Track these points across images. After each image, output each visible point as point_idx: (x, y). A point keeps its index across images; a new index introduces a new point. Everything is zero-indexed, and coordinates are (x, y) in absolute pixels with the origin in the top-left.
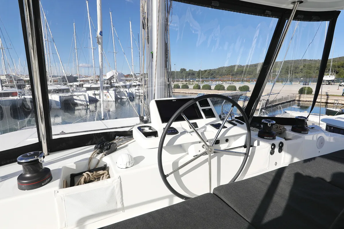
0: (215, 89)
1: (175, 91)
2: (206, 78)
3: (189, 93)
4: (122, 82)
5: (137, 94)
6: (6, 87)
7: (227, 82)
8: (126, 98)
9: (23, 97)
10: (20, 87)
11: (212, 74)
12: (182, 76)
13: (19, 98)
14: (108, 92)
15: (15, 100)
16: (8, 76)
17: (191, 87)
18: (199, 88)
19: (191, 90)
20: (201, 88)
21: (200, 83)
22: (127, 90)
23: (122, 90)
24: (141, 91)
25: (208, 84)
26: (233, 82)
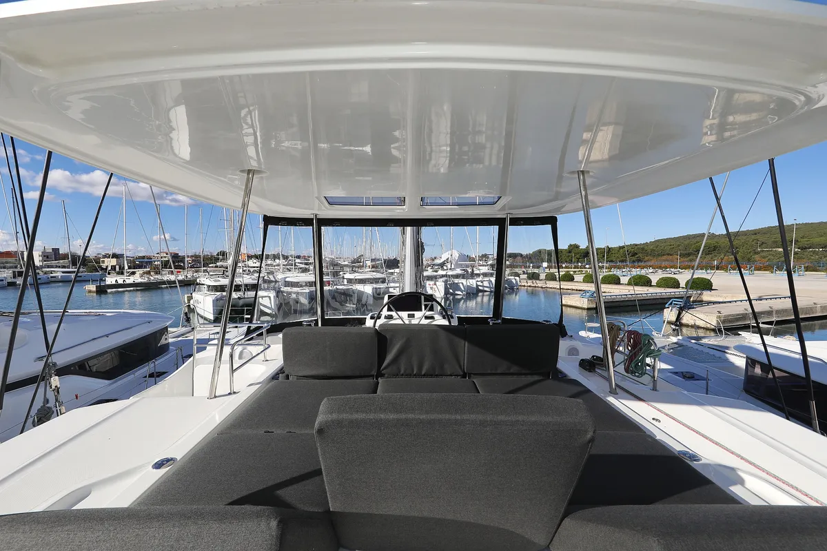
0: (629, 284)
1: (548, 286)
2: (622, 261)
3: (573, 290)
4: (459, 269)
5: (480, 288)
7: (668, 270)
8: (462, 294)
9: (335, 287)
10: (335, 275)
11: (635, 254)
14: (435, 284)
17: (578, 278)
19: (577, 284)
21: (604, 271)
22: (464, 281)
23: (456, 281)
24: (486, 284)
25: (617, 272)
26: (681, 271)
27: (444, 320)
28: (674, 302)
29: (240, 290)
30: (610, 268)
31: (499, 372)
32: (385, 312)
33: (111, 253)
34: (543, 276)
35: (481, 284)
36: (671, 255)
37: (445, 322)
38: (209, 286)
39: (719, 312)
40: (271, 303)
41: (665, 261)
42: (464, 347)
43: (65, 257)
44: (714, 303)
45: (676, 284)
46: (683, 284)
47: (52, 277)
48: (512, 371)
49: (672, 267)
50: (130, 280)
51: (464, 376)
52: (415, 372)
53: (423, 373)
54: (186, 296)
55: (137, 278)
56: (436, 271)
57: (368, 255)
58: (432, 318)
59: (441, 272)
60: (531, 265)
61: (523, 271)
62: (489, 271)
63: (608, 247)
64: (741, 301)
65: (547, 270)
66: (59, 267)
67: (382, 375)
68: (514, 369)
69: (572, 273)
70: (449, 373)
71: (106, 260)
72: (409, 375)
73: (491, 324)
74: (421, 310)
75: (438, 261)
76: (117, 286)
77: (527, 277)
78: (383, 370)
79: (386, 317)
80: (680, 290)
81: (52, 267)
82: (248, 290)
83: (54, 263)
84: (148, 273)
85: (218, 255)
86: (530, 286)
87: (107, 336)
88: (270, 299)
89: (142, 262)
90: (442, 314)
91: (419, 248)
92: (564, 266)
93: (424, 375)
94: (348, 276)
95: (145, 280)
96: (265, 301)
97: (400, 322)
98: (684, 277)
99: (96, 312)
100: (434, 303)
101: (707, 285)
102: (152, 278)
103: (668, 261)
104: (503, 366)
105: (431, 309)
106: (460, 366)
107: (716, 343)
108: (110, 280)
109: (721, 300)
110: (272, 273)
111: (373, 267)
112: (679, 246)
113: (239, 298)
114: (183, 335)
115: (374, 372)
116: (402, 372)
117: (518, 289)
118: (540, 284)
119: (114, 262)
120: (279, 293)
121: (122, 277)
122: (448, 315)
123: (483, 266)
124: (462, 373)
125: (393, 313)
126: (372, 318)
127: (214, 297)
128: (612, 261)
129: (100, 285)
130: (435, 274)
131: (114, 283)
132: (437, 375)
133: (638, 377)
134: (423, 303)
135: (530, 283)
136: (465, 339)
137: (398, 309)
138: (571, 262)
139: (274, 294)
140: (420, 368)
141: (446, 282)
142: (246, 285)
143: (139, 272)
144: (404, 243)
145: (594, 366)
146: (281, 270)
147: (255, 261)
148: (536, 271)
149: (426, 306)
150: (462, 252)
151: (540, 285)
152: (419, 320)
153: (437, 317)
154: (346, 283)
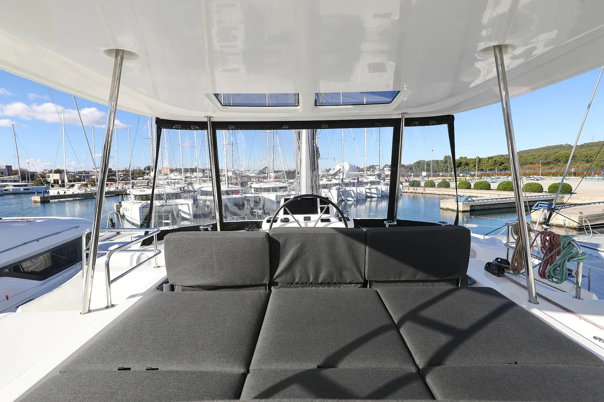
0: (498, 189)
1: (427, 192)
2: (491, 170)
3: (449, 195)
5: (369, 195)
6: (231, 184)
7: (531, 176)
8: (353, 200)
9: (244, 195)
10: (243, 184)
11: (502, 164)
12: (446, 167)
13: (240, 196)
14: (330, 191)
15: (236, 198)
16: (234, 172)
18: (469, 187)
19: (452, 190)
20: (472, 187)
21: (476, 178)
22: (354, 189)
23: (348, 189)
24: (374, 191)
25: (488, 180)
26: (543, 177)
27: (340, 223)
28: (540, 205)
29: (162, 199)
30: (481, 176)
31: (403, 279)
32: (281, 215)
33: (54, 169)
34: (422, 184)
35: (369, 191)
36: (533, 164)
37: (341, 225)
38: (136, 196)
39: (581, 213)
40: (189, 209)
41: (528, 169)
42: (365, 252)
43: (16, 173)
44: (575, 205)
45: (540, 189)
46: (546, 189)
47: (5, 190)
48: (417, 278)
49: (534, 174)
50: (70, 192)
51: (364, 285)
52: (311, 281)
53: (320, 281)
54: (115, 204)
55: (76, 189)
56: (331, 181)
57: (271, 168)
58: (328, 220)
59: (334, 181)
60: (412, 174)
61: (406, 180)
62: (376, 180)
63: (478, 157)
64: (599, 203)
65: (426, 179)
66: (11, 181)
67: (276, 284)
68: (420, 275)
69: (448, 180)
70: (348, 281)
71: (51, 175)
72: (305, 284)
73: (387, 226)
74: (317, 213)
75: (332, 172)
76: (59, 197)
77: (410, 185)
78: (276, 278)
79: (282, 221)
80: (543, 194)
81: (6, 181)
82: (170, 199)
83: (6, 178)
84: (86, 185)
85: (145, 169)
86: (411, 193)
87: (37, 240)
88: (189, 206)
89: (81, 176)
90: (338, 216)
91: (314, 154)
92: (441, 174)
93: (321, 283)
94: (255, 185)
95: (82, 191)
96: (184, 208)
97: (295, 225)
98: (546, 183)
99: (28, 219)
100: (330, 205)
101: (568, 190)
102: (89, 190)
103: (531, 169)
104: (408, 272)
105: (327, 212)
106: (361, 274)
107: (585, 241)
108: (53, 192)
109: (580, 202)
110: (191, 184)
111: (276, 178)
112: (540, 155)
113: (162, 206)
114: (109, 238)
115: (266, 281)
116: (297, 280)
117: (401, 195)
118: (420, 190)
119: (57, 176)
120: (195, 200)
121: (64, 189)
122: (344, 218)
123: (371, 175)
124: (362, 281)
125: (289, 217)
126: (268, 221)
127: (140, 205)
128: (482, 170)
129: (44, 197)
130: (329, 183)
131: (56, 194)
132: (335, 283)
133: (557, 283)
134: (319, 206)
135: (411, 189)
136: (366, 243)
137: (294, 212)
138: (446, 171)
139: (192, 201)
140: (317, 276)
141: (338, 189)
142: (168, 194)
143: (77, 185)
144: (299, 148)
145: (503, 271)
146: (198, 182)
147: (176, 174)
148: (416, 179)
149: (322, 209)
150: (352, 164)
151: (420, 192)
152: (314, 223)
153: (333, 219)
154: (253, 192)
